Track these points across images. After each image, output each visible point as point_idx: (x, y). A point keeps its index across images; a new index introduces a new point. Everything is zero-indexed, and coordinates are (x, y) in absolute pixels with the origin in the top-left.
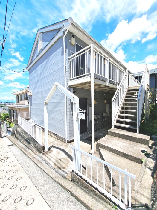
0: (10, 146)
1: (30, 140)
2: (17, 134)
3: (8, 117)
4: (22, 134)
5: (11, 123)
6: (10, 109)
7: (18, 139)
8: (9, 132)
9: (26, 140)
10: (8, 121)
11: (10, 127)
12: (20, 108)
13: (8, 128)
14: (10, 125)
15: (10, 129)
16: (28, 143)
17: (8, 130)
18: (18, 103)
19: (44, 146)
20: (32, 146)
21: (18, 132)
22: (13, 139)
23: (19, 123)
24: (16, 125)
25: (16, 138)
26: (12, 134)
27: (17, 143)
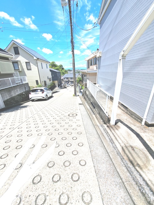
0: (80, 104)
1: (95, 104)
2: (85, 96)
3: (81, 81)
4: (89, 96)
5: (83, 86)
6: (83, 74)
7: (86, 100)
8: (81, 93)
9: (92, 103)
10: (81, 84)
11: (82, 89)
12: (89, 73)
13: (80, 89)
14: (82, 87)
15: (82, 90)
16: (93, 107)
17: (80, 91)
18: (88, 69)
19: (110, 118)
20: (96, 111)
21: (86, 94)
22: (83, 99)
23: (87, 86)
24: (85, 87)
25: (85, 99)
26: (83, 95)
27: (85, 104)
